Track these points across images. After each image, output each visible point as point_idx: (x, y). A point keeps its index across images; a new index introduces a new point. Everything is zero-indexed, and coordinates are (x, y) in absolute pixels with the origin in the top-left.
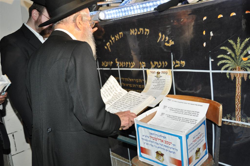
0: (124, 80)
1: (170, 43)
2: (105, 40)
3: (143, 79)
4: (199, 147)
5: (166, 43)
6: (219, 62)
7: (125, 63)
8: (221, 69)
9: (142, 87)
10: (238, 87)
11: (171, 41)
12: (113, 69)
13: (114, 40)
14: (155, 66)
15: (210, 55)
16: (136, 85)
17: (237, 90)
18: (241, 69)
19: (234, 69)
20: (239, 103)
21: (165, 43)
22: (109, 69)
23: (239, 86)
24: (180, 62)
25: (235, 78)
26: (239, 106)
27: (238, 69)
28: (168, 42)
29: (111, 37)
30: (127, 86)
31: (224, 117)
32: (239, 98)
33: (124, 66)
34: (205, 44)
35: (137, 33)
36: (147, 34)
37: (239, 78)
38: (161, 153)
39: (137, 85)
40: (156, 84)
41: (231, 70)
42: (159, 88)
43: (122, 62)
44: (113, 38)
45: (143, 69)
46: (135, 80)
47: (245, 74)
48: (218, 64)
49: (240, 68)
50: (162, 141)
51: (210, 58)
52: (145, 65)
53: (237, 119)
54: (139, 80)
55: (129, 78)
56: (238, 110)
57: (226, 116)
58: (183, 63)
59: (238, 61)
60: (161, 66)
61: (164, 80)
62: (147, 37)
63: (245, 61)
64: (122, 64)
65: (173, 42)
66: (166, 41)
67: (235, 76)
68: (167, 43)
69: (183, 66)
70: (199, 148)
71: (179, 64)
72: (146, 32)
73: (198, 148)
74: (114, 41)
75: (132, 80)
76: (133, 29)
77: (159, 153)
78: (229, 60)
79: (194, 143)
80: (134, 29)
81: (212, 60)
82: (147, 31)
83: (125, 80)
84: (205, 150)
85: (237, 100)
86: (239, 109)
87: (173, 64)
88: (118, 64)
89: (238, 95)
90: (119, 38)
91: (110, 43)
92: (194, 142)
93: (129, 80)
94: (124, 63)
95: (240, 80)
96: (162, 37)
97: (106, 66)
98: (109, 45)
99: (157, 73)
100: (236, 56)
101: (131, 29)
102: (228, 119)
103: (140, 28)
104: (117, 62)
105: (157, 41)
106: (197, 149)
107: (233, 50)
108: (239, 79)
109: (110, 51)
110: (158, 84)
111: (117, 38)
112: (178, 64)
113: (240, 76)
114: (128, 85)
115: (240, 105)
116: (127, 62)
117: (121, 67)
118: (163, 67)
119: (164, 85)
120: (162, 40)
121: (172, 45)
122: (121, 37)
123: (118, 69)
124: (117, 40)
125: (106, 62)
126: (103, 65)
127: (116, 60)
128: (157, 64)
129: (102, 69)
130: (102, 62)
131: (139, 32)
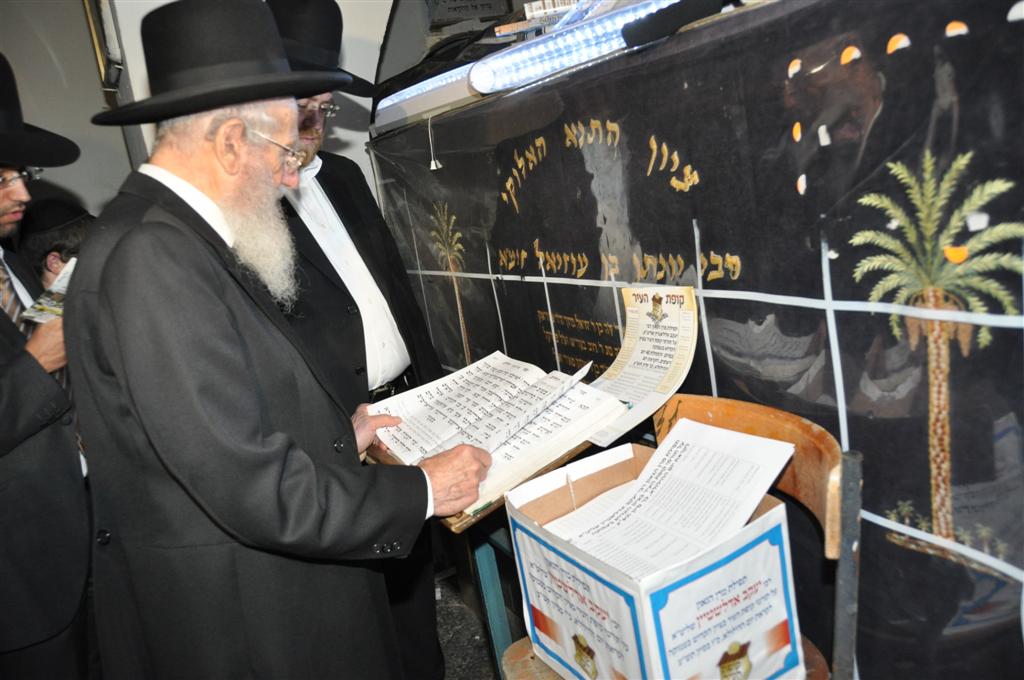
0: (562, 323)
1: (686, 179)
2: (500, 168)
3: (617, 324)
4: (741, 638)
5: (674, 178)
6: (859, 262)
7: (562, 256)
8: (869, 296)
10: (936, 382)
11: (688, 169)
12: (528, 279)
13: (524, 168)
14: (648, 273)
15: (822, 232)
16: (597, 344)
17: (934, 396)
18: (947, 299)
19: (916, 300)
20: (942, 455)
21: (670, 178)
22: (519, 278)
23: (941, 377)
24: (724, 260)
25: (924, 340)
26: (946, 471)
27: (932, 300)
28: (680, 176)
29: (516, 157)
30: (573, 345)
31: (888, 512)
32: (944, 433)
33: (559, 268)
34: (802, 184)
35: (586, 137)
36: (613, 144)
37: (941, 341)
38: (585, 646)
39: (600, 346)
40: (648, 346)
41: (907, 303)
42: (656, 364)
43: (553, 254)
44: (521, 163)
45: (613, 284)
47: (961, 327)
48: (858, 274)
49: (940, 294)
50: (583, 600)
51: (824, 246)
52: (619, 265)
53: (939, 525)
54: (605, 325)
55: (575, 315)
56: (942, 485)
57: (897, 507)
58: (734, 261)
59: (930, 260)
60: (665, 273)
61: (675, 329)
62: (615, 155)
63: (960, 264)
64: (552, 261)
65: (695, 173)
66: (673, 170)
67: (925, 333)
68: (678, 179)
69: (736, 277)
70: (743, 641)
71: (720, 268)
72: (610, 134)
73: (735, 643)
74: (523, 172)
75: (584, 325)
76: (573, 126)
77: (582, 642)
78: (897, 255)
79: (706, 624)
80: (577, 125)
81: (833, 255)
82: (612, 130)
83: (565, 321)
84: (788, 649)
85: (933, 441)
86: (944, 481)
87: (702, 266)
88: (541, 262)
89: (937, 420)
90: (536, 162)
91: (515, 178)
92: (705, 619)
93: (577, 323)
94: (558, 255)
95: (945, 351)
96: (659, 158)
97: (512, 265)
98: (511, 187)
99: (654, 299)
100: (921, 237)
101: (566, 126)
102: (901, 521)
103: (593, 122)
104: (538, 254)
105: (646, 171)
106: (731, 647)
107: (911, 211)
108: (938, 348)
109: (517, 211)
110: (655, 347)
111: (532, 162)
112: (715, 267)
113: (942, 330)
114: (576, 344)
115: (946, 466)
116: (565, 255)
117: (549, 274)
118: (671, 279)
119: (672, 353)
120: (661, 168)
121: (693, 187)
122: (541, 156)
123: (543, 279)
124: (533, 166)
125: (510, 252)
126: (503, 261)
127: (536, 243)
128: (651, 263)
129: (499, 276)
130: (500, 252)
131: (591, 134)
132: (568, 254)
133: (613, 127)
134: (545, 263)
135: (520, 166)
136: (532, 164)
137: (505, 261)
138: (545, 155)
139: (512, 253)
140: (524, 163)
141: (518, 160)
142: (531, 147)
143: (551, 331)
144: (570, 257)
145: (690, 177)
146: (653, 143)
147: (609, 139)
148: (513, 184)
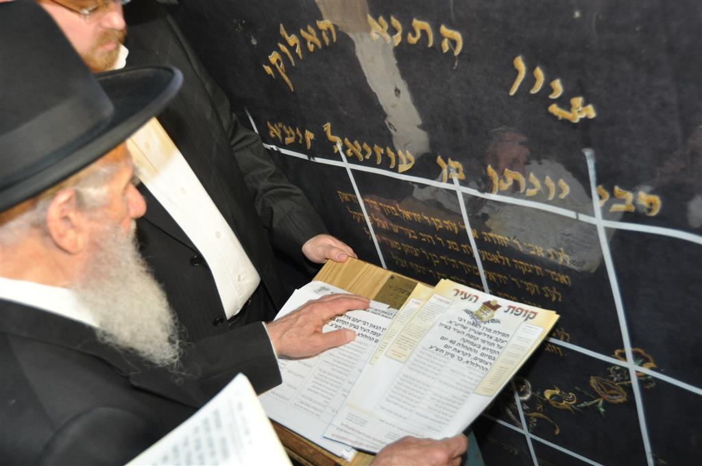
1: (575, 111)
2: (256, 38)
5: (554, 105)
7: (372, 147)
9: (462, 248)
11: (577, 101)
12: (318, 160)
13: (298, 46)
14: (509, 187)
16: (433, 237)
21: (549, 105)
22: (305, 157)
24: (636, 195)
29: (283, 32)
33: (367, 157)
35: (404, 36)
36: (451, 52)
39: (440, 239)
43: (357, 143)
44: (292, 40)
45: (458, 188)
46: (426, 218)
52: (463, 172)
54: (446, 222)
55: (397, 205)
60: (538, 191)
62: (456, 64)
64: (356, 148)
65: (590, 107)
66: (553, 96)
68: (561, 107)
69: (654, 213)
71: (629, 202)
72: (446, 40)
74: (298, 50)
75: (412, 217)
76: (381, 19)
80: (389, 21)
82: (450, 37)
83: (382, 208)
87: (601, 198)
88: (339, 146)
90: (319, 44)
91: (283, 54)
93: (400, 213)
94: (365, 145)
96: (530, 80)
97: (289, 140)
98: (278, 61)
101: (370, 18)
103: (415, 20)
104: (332, 138)
105: (509, 90)
109: (292, 90)
111: (312, 43)
112: (623, 201)
114: (399, 229)
116: (376, 146)
117: (353, 159)
118: (550, 199)
120: (535, 91)
121: (585, 121)
122: (327, 40)
123: (344, 164)
124: (314, 49)
125: (284, 127)
126: (274, 133)
127: (327, 127)
128: (517, 179)
129: (274, 147)
130: (268, 123)
131: (414, 35)
132: (381, 146)
133: (457, 36)
134: (345, 148)
135: (292, 43)
136: (313, 45)
137: (279, 135)
138: (335, 40)
139: (288, 128)
140: (298, 41)
141: (286, 36)
142: (309, 28)
143: (362, 213)
144: (385, 151)
145: (581, 109)
146: (520, 64)
147: (446, 46)
148: (281, 60)
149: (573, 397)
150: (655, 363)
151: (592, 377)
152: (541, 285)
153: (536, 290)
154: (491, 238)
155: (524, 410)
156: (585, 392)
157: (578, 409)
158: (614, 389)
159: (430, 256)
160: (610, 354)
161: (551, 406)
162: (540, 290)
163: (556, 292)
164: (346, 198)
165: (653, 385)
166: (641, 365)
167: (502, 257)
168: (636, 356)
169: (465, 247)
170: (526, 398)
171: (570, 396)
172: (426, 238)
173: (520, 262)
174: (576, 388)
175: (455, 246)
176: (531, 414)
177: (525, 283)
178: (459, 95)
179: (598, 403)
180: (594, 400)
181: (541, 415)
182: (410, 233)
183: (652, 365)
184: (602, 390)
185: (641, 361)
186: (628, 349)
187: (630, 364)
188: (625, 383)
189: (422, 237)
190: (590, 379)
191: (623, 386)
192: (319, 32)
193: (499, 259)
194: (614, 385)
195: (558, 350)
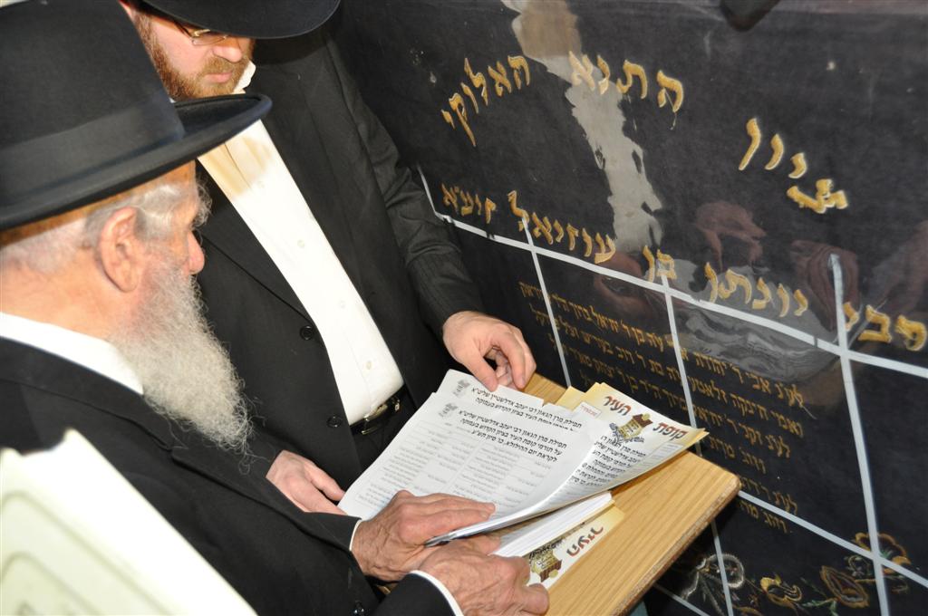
0: (566, 309)
1: (822, 198)
2: (434, 74)
3: (670, 338)
5: (795, 188)
7: (565, 227)
9: (667, 372)
11: (825, 185)
12: (499, 239)
14: (732, 294)
16: (633, 353)
21: (788, 187)
22: (482, 233)
24: (894, 320)
29: (468, 69)
33: (559, 240)
35: (613, 83)
36: (668, 107)
39: (641, 357)
43: (547, 220)
44: (478, 80)
45: (667, 291)
46: (625, 327)
52: (675, 269)
54: (649, 335)
55: (591, 307)
58: (915, 329)
60: (768, 304)
62: (674, 123)
64: (545, 226)
65: (841, 193)
66: (794, 176)
68: (802, 190)
69: (917, 348)
71: (885, 329)
72: (664, 91)
74: (484, 93)
75: (609, 324)
76: (587, 59)
80: (594, 61)
82: (667, 85)
87: (848, 319)
88: (525, 223)
90: (509, 86)
91: (466, 97)
93: (594, 318)
94: (557, 224)
96: (765, 151)
97: (466, 210)
98: (460, 107)
101: (571, 54)
103: (627, 63)
104: (517, 211)
105: (738, 162)
109: (474, 144)
111: (500, 85)
112: (876, 326)
114: (592, 340)
117: (540, 242)
118: (782, 315)
120: (771, 166)
121: (834, 212)
122: (519, 82)
123: (529, 246)
124: (503, 92)
125: (462, 192)
126: (449, 200)
127: (513, 196)
128: (742, 284)
129: (448, 218)
130: (443, 187)
131: (625, 82)
132: (576, 226)
133: (678, 86)
134: (532, 226)
135: (477, 84)
136: (501, 88)
137: (454, 202)
138: (528, 83)
139: (466, 195)
140: (484, 82)
141: (471, 74)
142: (499, 65)
143: (547, 313)
144: (580, 233)
145: (829, 195)
146: (754, 128)
147: (663, 98)
148: (463, 105)
149: (798, 592)
150: (909, 559)
151: (823, 567)
152: (764, 433)
153: (757, 439)
154: (704, 361)
155: (733, 602)
156: (813, 586)
157: (803, 609)
158: (852, 588)
159: (626, 378)
160: (850, 538)
161: (770, 600)
162: (763, 438)
163: (783, 445)
164: (530, 292)
165: (905, 588)
166: (890, 558)
167: (715, 389)
168: (884, 545)
169: (671, 370)
170: (738, 585)
171: (793, 589)
172: (623, 353)
173: (740, 398)
174: (803, 580)
175: (659, 369)
176: (742, 609)
177: (744, 427)
178: (675, 166)
179: (830, 604)
180: (825, 600)
181: (755, 611)
182: (605, 345)
183: (905, 559)
184: (837, 587)
185: (889, 553)
186: (874, 534)
187: (875, 555)
188: (868, 580)
189: (619, 352)
190: (821, 569)
191: (864, 584)
192: (510, 70)
193: (713, 391)
194: (853, 582)
195: (781, 524)
